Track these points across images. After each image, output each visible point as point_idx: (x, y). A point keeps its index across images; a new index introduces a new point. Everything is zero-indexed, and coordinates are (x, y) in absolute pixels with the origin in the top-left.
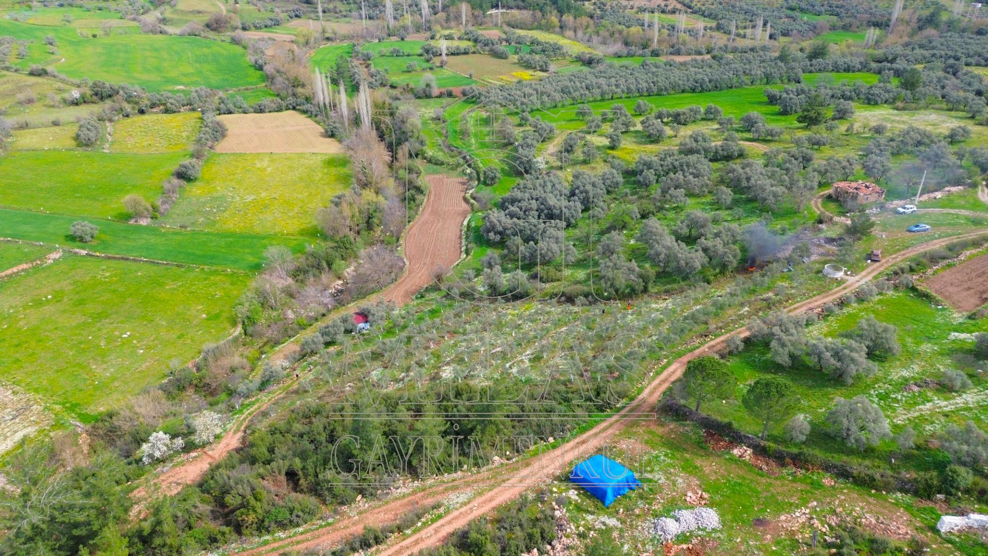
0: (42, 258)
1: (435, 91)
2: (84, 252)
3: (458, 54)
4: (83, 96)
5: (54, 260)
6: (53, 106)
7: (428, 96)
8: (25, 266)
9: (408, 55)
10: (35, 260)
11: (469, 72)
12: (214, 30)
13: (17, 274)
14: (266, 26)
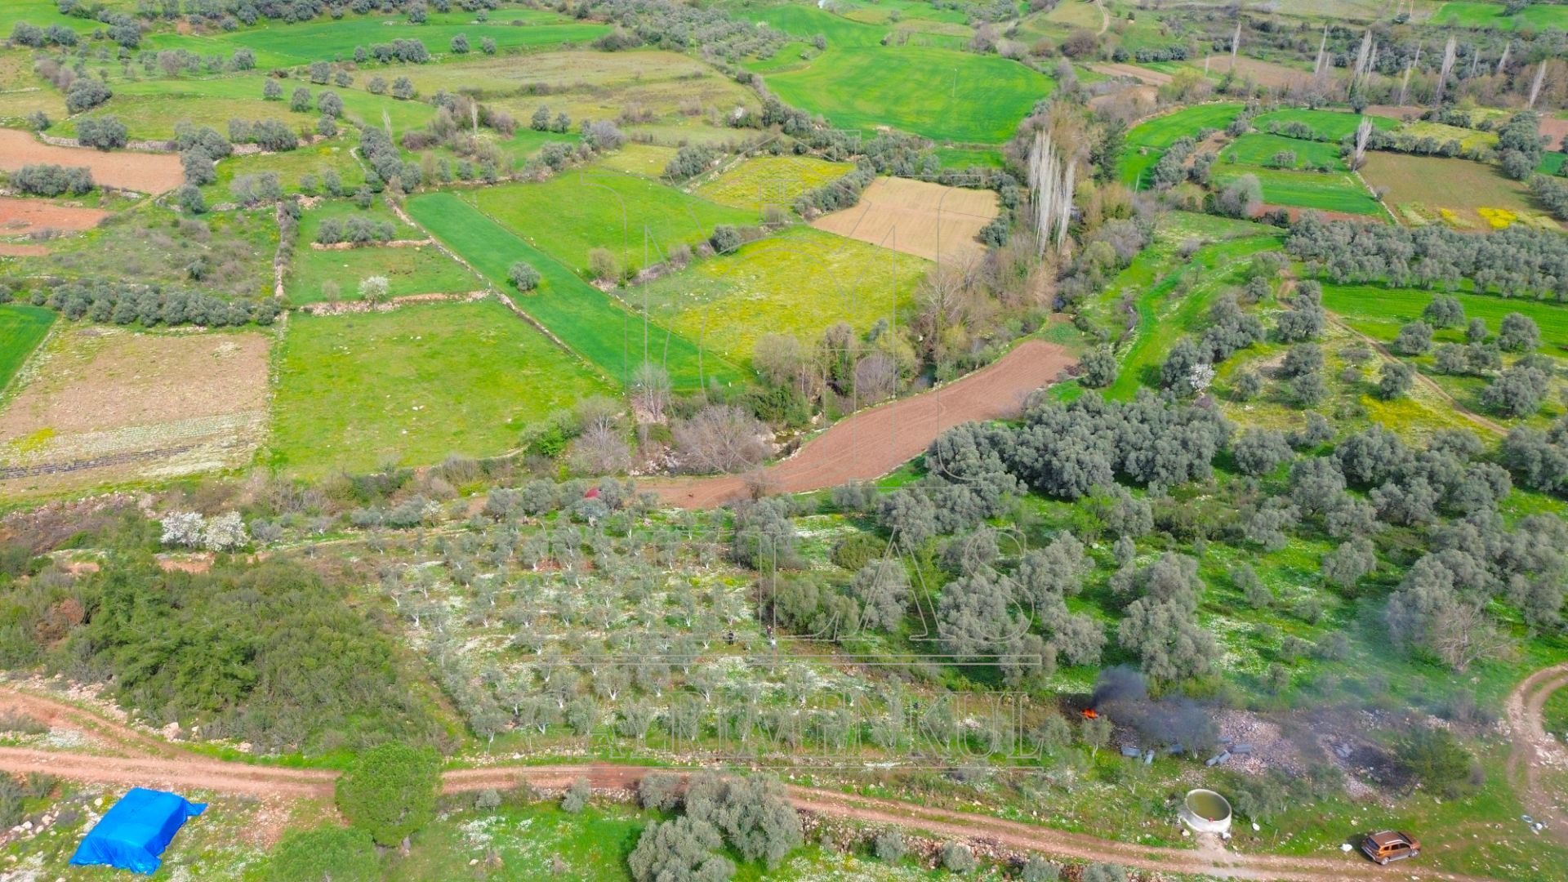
0: (464, 293)
1: (1252, 209)
2: (507, 300)
3: (1425, 154)
4: (747, 117)
5: (475, 300)
6: (712, 124)
7: (1236, 215)
8: (439, 296)
9: (1319, 140)
10: (454, 293)
11: (1380, 188)
12: (1069, 55)
13: (426, 302)
14: (1156, 59)
